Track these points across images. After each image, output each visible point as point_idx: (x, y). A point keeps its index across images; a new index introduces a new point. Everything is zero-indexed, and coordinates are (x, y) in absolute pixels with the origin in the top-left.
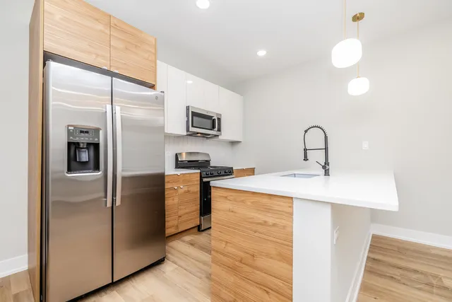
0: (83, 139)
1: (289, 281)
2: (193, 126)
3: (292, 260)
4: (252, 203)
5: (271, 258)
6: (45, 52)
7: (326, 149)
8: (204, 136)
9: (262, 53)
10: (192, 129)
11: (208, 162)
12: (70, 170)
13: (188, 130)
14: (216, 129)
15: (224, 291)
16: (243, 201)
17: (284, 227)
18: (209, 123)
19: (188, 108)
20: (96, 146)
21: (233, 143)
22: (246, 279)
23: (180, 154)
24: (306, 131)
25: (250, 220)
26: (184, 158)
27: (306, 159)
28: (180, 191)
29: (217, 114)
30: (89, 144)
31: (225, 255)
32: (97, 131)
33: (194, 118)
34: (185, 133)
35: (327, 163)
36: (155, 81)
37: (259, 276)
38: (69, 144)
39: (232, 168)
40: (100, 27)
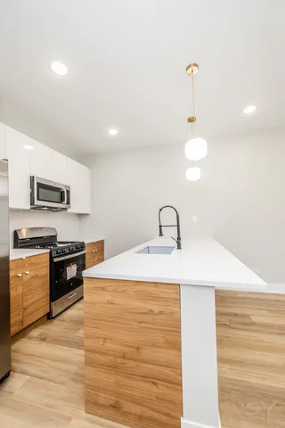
1: (177, 367)
2: (38, 199)
3: (181, 345)
4: (135, 292)
5: (159, 347)
7: (178, 226)
8: (50, 209)
9: (113, 132)
10: (37, 203)
11: (55, 237)
13: (32, 203)
14: (65, 202)
15: (103, 395)
16: (124, 292)
17: (171, 313)
18: (57, 195)
19: (32, 179)
21: (80, 216)
22: (131, 375)
23: (20, 230)
24: (161, 210)
25: (134, 311)
26: (24, 235)
27: (161, 234)
28: (26, 278)
29: (66, 186)
31: (101, 353)
33: (40, 190)
34: (29, 207)
35: (179, 238)
37: (146, 369)
39: (83, 243)
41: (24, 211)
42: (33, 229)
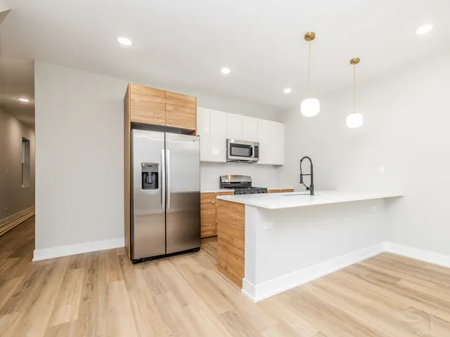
0: (150, 170)
2: (231, 155)
6: (131, 122)
7: (312, 175)
8: (243, 161)
9: (287, 91)
10: (230, 157)
11: (250, 183)
12: (143, 187)
13: (227, 158)
14: (253, 156)
17: (242, 221)
18: (247, 151)
19: (227, 140)
20: (157, 174)
21: (276, 166)
24: (301, 161)
26: (229, 180)
29: (254, 143)
30: (152, 173)
32: (157, 165)
33: (232, 148)
34: (225, 161)
35: (312, 185)
36: (196, 127)
38: (143, 173)
39: (266, 189)
40: (159, 100)
41: (223, 163)
42: (236, 176)
